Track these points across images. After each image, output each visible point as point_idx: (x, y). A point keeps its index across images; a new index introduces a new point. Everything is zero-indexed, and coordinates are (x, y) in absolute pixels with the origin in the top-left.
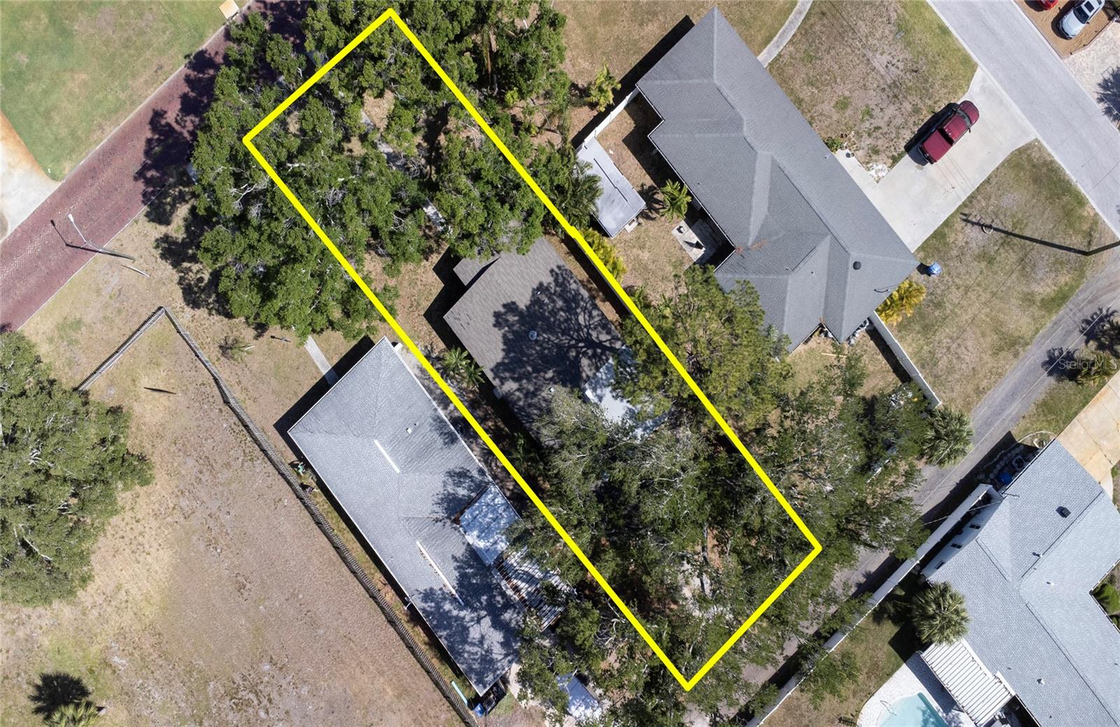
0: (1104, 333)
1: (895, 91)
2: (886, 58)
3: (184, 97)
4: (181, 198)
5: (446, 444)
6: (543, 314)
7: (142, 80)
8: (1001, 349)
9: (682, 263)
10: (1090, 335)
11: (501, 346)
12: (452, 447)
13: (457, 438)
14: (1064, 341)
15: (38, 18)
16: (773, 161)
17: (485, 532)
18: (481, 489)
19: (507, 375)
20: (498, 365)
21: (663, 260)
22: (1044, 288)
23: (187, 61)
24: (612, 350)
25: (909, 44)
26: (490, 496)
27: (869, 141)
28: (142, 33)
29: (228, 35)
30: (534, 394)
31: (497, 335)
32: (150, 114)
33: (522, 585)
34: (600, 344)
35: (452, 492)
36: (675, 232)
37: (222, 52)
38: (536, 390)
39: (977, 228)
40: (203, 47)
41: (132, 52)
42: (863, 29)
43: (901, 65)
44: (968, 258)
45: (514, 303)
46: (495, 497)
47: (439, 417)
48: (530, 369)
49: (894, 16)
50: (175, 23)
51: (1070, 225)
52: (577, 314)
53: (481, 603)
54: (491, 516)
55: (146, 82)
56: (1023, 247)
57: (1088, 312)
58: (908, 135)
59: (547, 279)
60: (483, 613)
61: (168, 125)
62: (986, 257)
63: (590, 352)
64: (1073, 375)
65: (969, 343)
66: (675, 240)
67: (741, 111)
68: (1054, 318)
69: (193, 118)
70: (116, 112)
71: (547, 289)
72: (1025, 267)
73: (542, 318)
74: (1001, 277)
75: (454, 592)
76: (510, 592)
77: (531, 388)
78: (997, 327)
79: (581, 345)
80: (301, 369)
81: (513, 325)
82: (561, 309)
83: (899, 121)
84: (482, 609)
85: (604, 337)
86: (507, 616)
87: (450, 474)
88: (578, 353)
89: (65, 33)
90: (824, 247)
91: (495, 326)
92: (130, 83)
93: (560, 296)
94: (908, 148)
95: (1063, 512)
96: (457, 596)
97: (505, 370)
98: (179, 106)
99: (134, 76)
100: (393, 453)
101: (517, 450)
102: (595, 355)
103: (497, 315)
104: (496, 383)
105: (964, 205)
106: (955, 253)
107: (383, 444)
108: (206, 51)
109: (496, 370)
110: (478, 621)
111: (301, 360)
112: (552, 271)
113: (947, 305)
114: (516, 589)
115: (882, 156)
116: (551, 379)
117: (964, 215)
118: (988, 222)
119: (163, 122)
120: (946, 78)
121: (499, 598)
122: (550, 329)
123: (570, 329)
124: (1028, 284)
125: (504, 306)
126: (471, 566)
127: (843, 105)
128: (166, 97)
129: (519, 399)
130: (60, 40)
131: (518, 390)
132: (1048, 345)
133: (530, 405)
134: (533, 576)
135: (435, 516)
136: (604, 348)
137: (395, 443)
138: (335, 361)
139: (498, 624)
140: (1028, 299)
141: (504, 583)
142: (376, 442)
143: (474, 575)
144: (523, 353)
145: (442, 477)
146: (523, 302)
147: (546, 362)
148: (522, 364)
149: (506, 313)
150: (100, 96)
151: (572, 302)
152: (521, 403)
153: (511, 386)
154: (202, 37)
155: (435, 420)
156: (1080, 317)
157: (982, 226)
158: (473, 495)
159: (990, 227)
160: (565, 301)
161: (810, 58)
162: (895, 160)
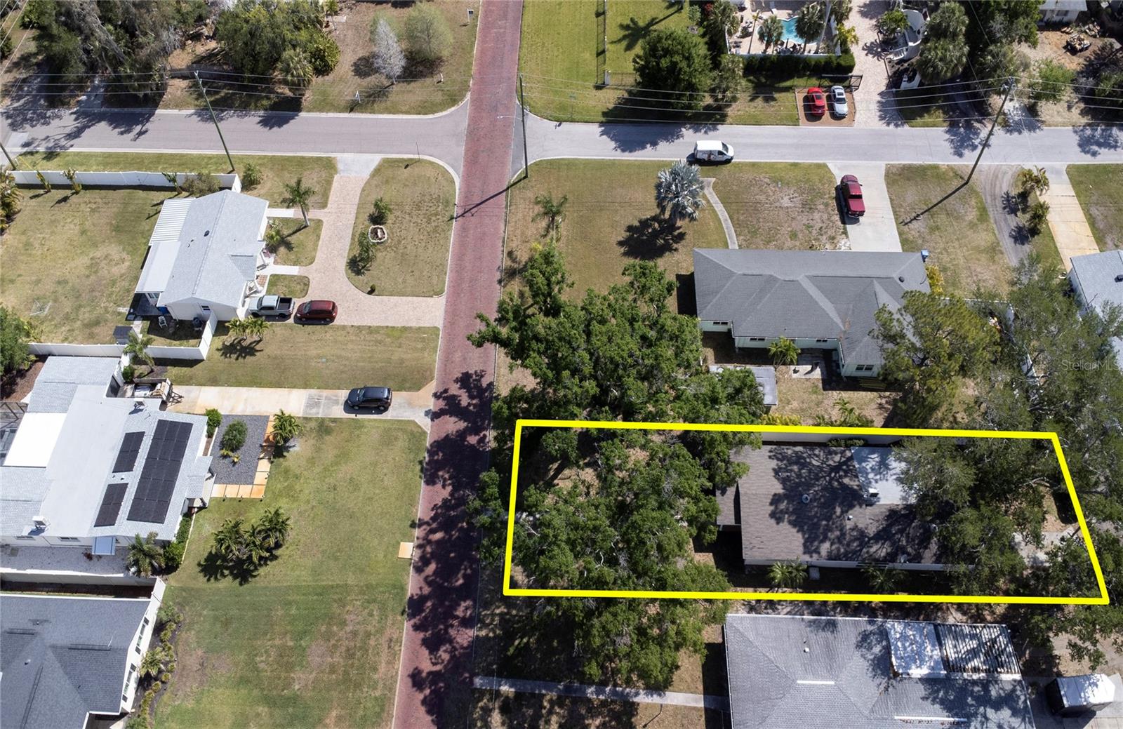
0: (1016, 204)
1: (808, 207)
2: (786, 199)
3: (425, 642)
4: (487, 711)
5: (833, 632)
6: (796, 483)
7: (383, 665)
8: (993, 258)
9: (817, 387)
10: (1013, 211)
11: (795, 530)
12: (839, 629)
13: (834, 621)
14: (1009, 225)
15: (258, 715)
16: (807, 277)
17: (918, 657)
18: (884, 634)
19: (816, 543)
20: (805, 545)
21: (805, 396)
22: (972, 215)
23: (406, 616)
24: (851, 458)
25: (788, 184)
26: (892, 632)
27: (824, 237)
28: (355, 633)
29: (419, 570)
30: (843, 534)
31: (785, 527)
32: (409, 681)
33: (976, 663)
34: (841, 464)
35: (872, 657)
36: (795, 376)
37: (423, 584)
38: (841, 530)
39: (914, 222)
40: (409, 595)
41: (359, 654)
42: (762, 198)
43: (796, 195)
44: (928, 237)
45: (775, 495)
46: (896, 628)
47: (810, 622)
48: (824, 523)
49: (767, 180)
50: (374, 601)
51: (945, 180)
52: (810, 463)
53: (972, 705)
54: (907, 644)
55: (389, 663)
56: (941, 209)
57: (999, 204)
58: (837, 218)
59: (774, 464)
60: (982, 709)
61: (430, 673)
62: (934, 229)
63: (841, 473)
64: (1034, 232)
65: (978, 270)
66: (799, 380)
67: (767, 272)
68: (992, 221)
69: (444, 648)
70: (382, 710)
71: (780, 468)
72: (953, 215)
73: (798, 485)
74: (950, 230)
75: (952, 719)
76: (975, 676)
77: (838, 533)
78: (978, 250)
79: (833, 475)
81: (787, 509)
82: (800, 470)
83: (825, 217)
84: (978, 709)
85: (837, 458)
86: (993, 693)
87: (859, 646)
88: (837, 481)
89: (294, 700)
90: (878, 288)
91: (778, 523)
92: (376, 676)
93: (790, 464)
94: (844, 222)
95: (1119, 279)
96: (957, 719)
97: (812, 543)
98: (427, 652)
99: (375, 669)
100: (816, 676)
101: (875, 577)
102: (846, 472)
103: (773, 515)
104: (814, 559)
105: (896, 219)
106: (920, 241)
107: (804, 679)
108: (412, 596)
109: (808, 550)
110: (987, 719)
112: (770, 457)
113: (948, 265)
114: (976, 670)
115: (838, 237)
116: (842, 512)
117: (902, 223)
118: (914, 215)
119: (424, 676)
120: (820, 181)
121: (976, 689)
122: (808, 486)
123: (817, 474)
124: (965, 220)
125: (771, 504)
126: (938, 691)
127: (794, 235)
128: (414, 654)
129: (838, 549)
130: (290, 710)
131: (832, 545)
132: (1006, 235)
133: (848, 545)
134: (974, 649)
135: (882, 687)
136: (845, 463)
137: (809, 670)
139: (997, 705)
140: (972, 226)
141: (965, 675)
142: (799, 682)
144: (811, 518)
145: (858, 654)
146: (778, 488)
147: (828, 505)
148: (815, 526)
149: (776, 508)
150: (361, 713)
151: (799, 460)
152: (842, 550)
153: (825, 547)
154: (403, 589)
155: (810, 626)
156: (1000, 209)
157: (915, 219)
158: (884, 643)
159: (918, 216)
160: (796, 463)
161: (754, 233)
162: (845, 233)
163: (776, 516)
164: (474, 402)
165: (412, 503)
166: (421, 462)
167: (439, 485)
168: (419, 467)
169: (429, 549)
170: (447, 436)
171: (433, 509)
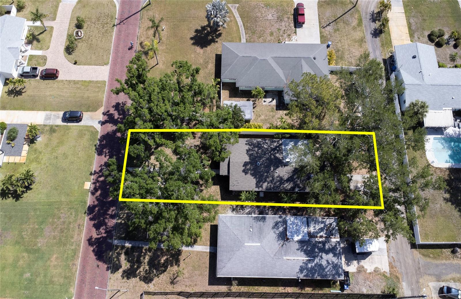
0: (376, 17)
1: (280, 19)
2: (270, 15)
3: (95, 226)
4: (119, 254)
5: (263, 222)
6: (255, 156)
7: (76, 235)
8: (361, 44)
9: (273, 109)
10: (374, 21)
11: (253, 178)
12: (266, 220)
13: (265, 217)
14: (371, 28)
15: (23, 257)
16: (272, 57)
17: (297, 232)
18: (285, 222)
19: (261, 183)
20: (256, 184)
21: (268, 113)
22: (355, 23)
23: (86, 214)
24: (281, 144)
25: (272, 7)
26: (289, 221)
27: (286, 35)
28: (64, 223)
29: (93, 194)
30: (273, 179)
31: (249, 176)
32: (87, 242)
33: (322, 234)
34: (276, 147)
35: (278, 232)
36: (264, 103)
37: (95, 200)
38: (273, 177)
39: (328, 26)
40: (88, 205)
41: (66, 231)
42: (259, 14)
43: (275, 13)
44: (333, 34)
45: (245, 162)
46: (290, 219)
47: (255, 217)
48: (266, 174)
49: (263, 5)
50: (73, 208)
51: (345, 5)
52: (263, 147)
53: (317, 252)
54: (295, 226)
55: (78, 234)
56: (341, 20)
57: (369, 17)
58: (292, 25)
59: (247, 147)
60: (320, 254)
61: (96, 239)
62: (337, 30)
63: (276, 151)
64: (381, 32)
65: (353, 51)
66: (266, 105)
67: (254, 55)
68: (364, 26)
69: (102, 228)
70: (75, 254)
71: (250, 149)
72: (347, 23)
73: (256, 157)
74: (344, 31)
75: (307, 258)
76: (321, 240)
77: (271, 179)
78: (355, 41)
79: (272, 152)
80: (201, 258)
81: (250, 168)
82: (258, 150)
83: (287, 24)
84: (319, 254)
85: (275, 144)
86: (327, 247)
87: (273, 228)
88: (274, 155)
89: (37, 251)
90: (303, 63)
91: (246, 175)
92: (73, 240)
93: (254, 147)
94: (295, 27)
95: (414, 57)
96: (309, 258)
97: (260, 183)
98: (95, 230)
99: (72, 237)
100: (253, 241)
101: (284, 198)
102: (278, 151)
103: (244, 171)
104: (260, 189)
105: (320, 25)
106: (329, 36)
107: (248, 243)
108: (90, 205)
109: (257, 186)
110: (322, 258)
111: (199, 255)
112: (246, 144)
113: (340, 49)
114: (321, 237)
115: (292, 35)
116: (274, 170)
117: (322, 27)
118: (328, 23)
119: (93, 240)
120: (287, 5)
121: (320, 245)
122: (261, 158)
123: (265, 152)
124: (351, 26)
125: (243, 166)
126: (304, 246)
127: (272, 34)
128: (89, 231)
129: (271, 186)
130: (37, 255)
131: (268, 183)
132: (369, 32)
133: (275, 184)
134: (322, 228)
135: (281, 245)
136: (278, 147)
137: (251, 238)
138: (209, 243)
139: (327, 252)
140: (354, 28)
141: (316, 239)
142: (246, 244)
143: (307, 247)
144: (260, 172)
145: (272, 231)
146: (247, 159)
147: (268, 167)
148: (262, 176)
149: (246, 168)
150: (66, 256)
151: (259, 146)
152: (272, 186)
153: (265, 185)
154: (85, 203)
155: (254, 219)
156: (368, 20)
157: (328, 25)
158: (285, 226)
159: (330, 23)
160: (257, 147)
161: (254, 33)
162: (295, 32)
163: (245, 172)
164: (120, 117)
165: (91, 164)
166: (95, 145)
167: (103, 156)
168: (94, 148)
169: (98, 185)
170: (108, 133)
171: (100, 167)
